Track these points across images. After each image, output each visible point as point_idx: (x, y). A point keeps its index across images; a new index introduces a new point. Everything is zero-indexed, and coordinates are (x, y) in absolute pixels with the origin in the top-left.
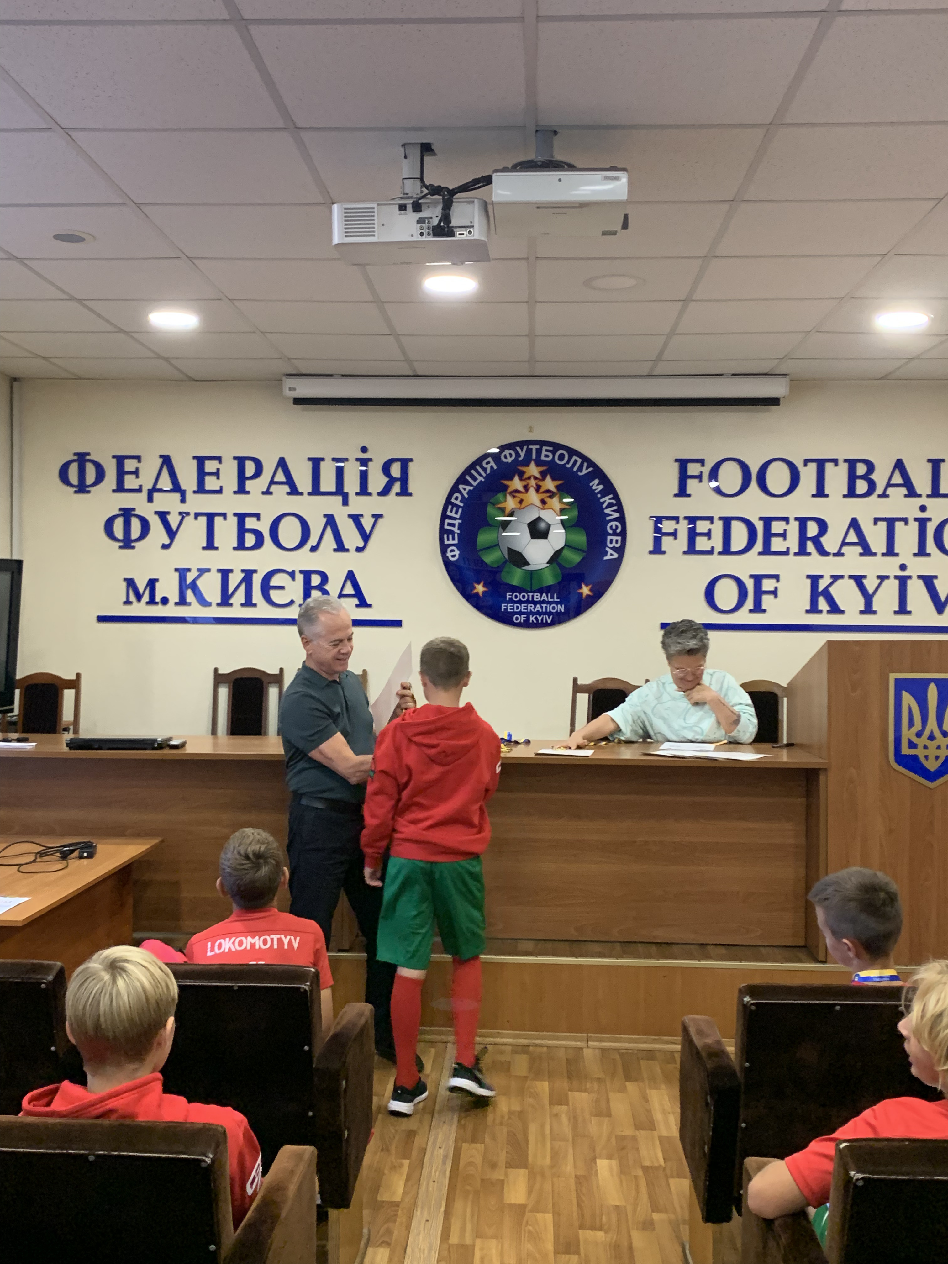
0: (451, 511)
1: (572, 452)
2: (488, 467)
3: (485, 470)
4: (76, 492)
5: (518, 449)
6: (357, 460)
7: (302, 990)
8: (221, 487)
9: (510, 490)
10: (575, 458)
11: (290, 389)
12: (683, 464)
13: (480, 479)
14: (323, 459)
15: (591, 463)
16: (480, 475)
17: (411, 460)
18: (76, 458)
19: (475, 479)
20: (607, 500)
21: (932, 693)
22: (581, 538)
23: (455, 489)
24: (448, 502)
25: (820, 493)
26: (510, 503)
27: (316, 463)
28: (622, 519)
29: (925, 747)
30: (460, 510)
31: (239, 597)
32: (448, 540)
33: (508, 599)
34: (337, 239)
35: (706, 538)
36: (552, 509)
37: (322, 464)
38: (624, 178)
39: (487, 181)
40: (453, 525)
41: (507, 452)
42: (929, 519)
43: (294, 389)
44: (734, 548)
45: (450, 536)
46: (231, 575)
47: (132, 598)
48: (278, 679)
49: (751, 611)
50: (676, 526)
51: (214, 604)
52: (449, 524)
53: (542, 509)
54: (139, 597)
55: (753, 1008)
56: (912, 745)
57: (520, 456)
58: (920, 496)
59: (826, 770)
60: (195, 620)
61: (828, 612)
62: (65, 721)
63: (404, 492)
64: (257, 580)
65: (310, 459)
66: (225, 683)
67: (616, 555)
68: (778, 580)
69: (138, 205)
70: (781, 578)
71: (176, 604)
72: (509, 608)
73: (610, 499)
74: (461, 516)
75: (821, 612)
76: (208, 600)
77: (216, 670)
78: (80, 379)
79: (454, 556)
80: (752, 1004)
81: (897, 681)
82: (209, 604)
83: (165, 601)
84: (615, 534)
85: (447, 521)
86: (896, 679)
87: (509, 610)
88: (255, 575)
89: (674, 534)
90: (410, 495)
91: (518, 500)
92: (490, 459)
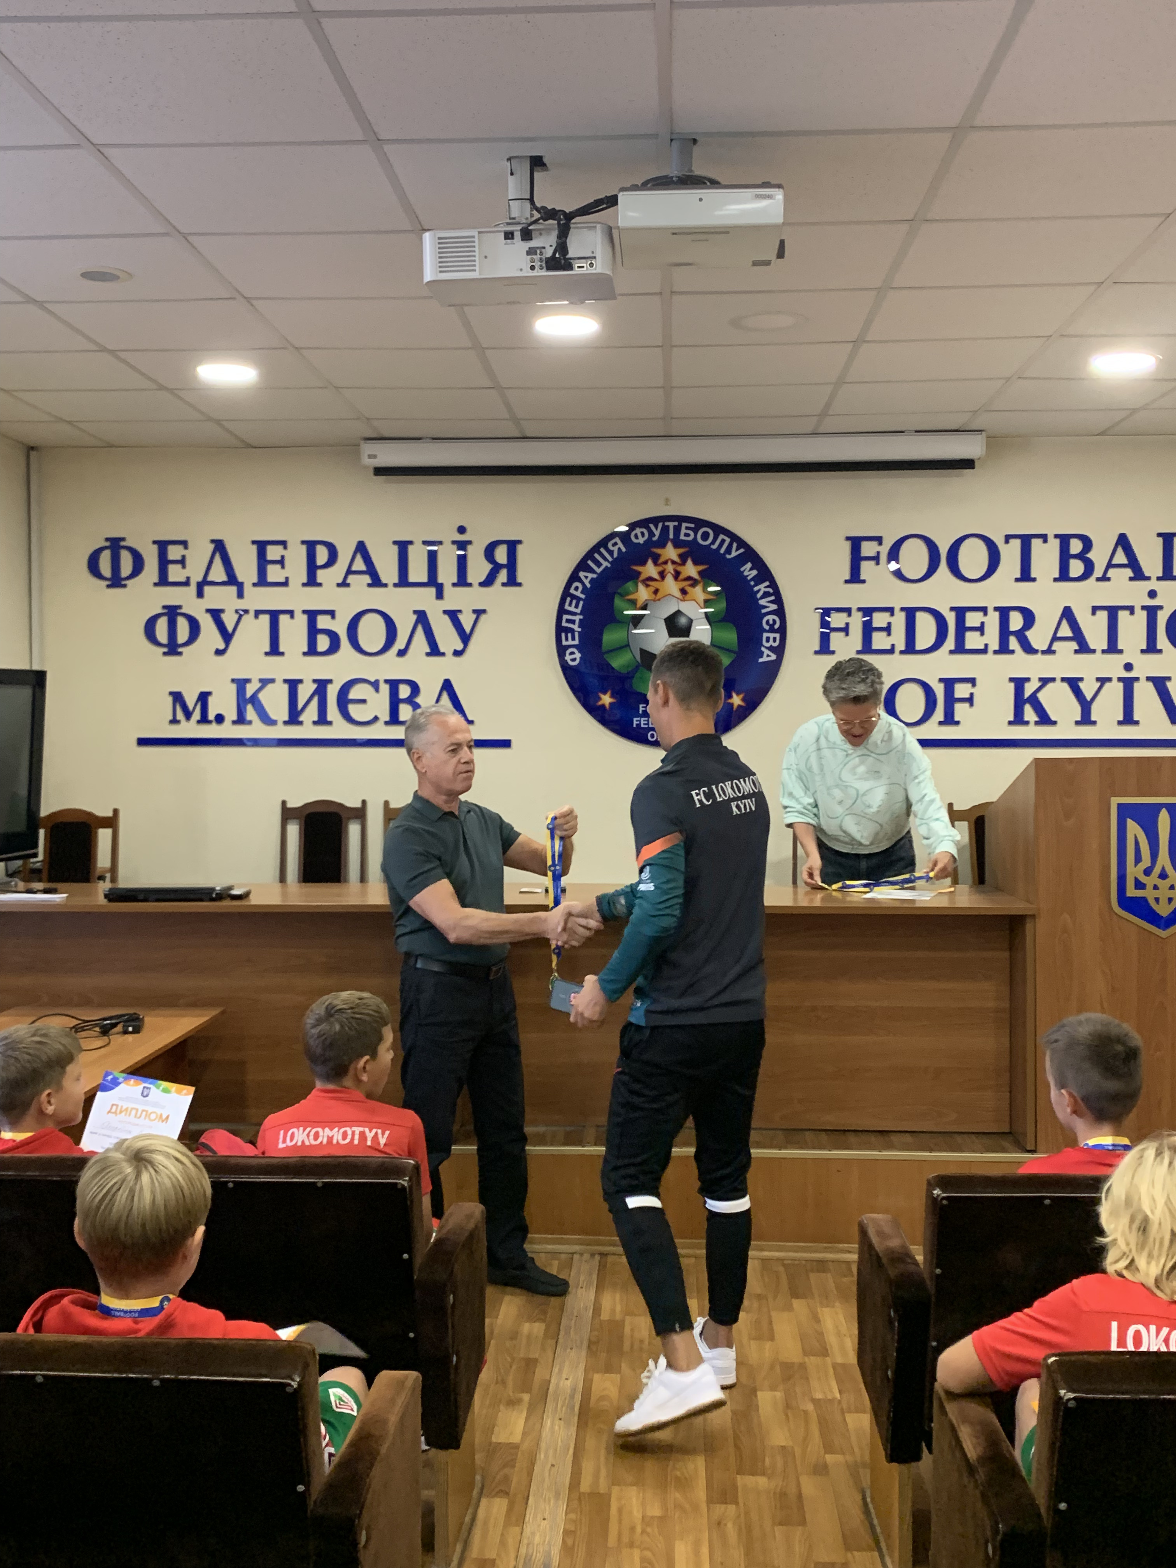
0: (570, 605)
1: (718, 530)
2: (615, 549)
3: (611, 553)
4: (108, 586)
5: (652, 526)
6: (454, 542)
7: (399, 1187)
8: (287, 579)
9: (643, 577)
10: (721, 537)
11: (370, 456)
12: (856, 543)
13: (605, 564)
14: (411, 543)
15: (742, 543)
16: (605, 559)
17: (520, 542)
18: (108, 544)
19: (599, 564)
20: (762, 588)
21: (1164, 820)
22: (730, 636)
23: (574, 577)
24: (566, 593)
25: (1026, 576)
26: (643, 593)
27: (403, 547)
28: (780, 612)
29: (1156, 887)
30: (581, 603)
31: (311, 714)
32: (567, 639)
33: (641, 712)
34: (429, 273)
35: (884, 634)
36: (694, 600)
37: (411, 548)
38: (779, 195)
39: (612, 201)
40: (573, 622)
41: (638, 531)
42: (1161, 608)
43: (375, 457)
44: (920, 645)
45: (570, 635)
46: (300, 687)
47: (180, 715)
48: (360, 814)
49: (941, 723)
50: (848, 620)
51: (280, 723)
52: (568, 621)
53: (681, 600)
54: (188, 715)
55: (945, 1202)
56: (1139, 885)
57: (654, 535)
58: (1149, 578)
59: (1033, 916)
60: (256, 743)
61: (1037, 723)
62: (101, 868)
63: (512, 581)
64: (332, 692)
65: (395, 543)
66: (294, 818)
67: (773, 657)
68: (974, 685)
69: (185, 236)
70: (978, 682)
71: (234, 722)
72: (642, 722)
73: (765, 587)
74: (581, 611)
75: (1027, 723)
76: (273, 716)
77: (284, 803)
78: (112, 446)
79: (574, 660)
80: (944, 1198)
81: (1120, 806)
82: (273, 723)
83: (220, 719)
84: (771, 630)
85: (565, 617)
86: (1119, 804)
87: (642, 726)
88: (330, 687)
89: (846, 630)
90: (520, 585)
91: (653, 589)
92: (617, 540)
